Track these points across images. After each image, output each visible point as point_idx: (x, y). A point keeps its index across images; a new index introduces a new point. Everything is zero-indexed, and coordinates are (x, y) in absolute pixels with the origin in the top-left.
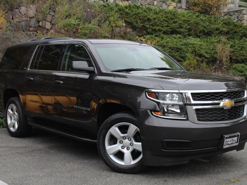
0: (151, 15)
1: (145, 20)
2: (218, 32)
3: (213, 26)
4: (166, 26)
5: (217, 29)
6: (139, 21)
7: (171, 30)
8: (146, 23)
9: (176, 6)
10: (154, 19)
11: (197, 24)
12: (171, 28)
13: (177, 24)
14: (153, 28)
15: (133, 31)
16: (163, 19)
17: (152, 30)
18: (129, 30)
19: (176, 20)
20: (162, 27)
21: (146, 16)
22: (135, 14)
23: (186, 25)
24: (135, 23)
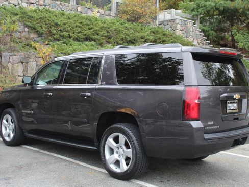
0: (61, 20)
1: (53, 25)
2: (143, 40)
3: (137, 34)
4: (78, 33)
5: (142, 38)
6: (44, 26)
7: (84, 37)
8: (53, 28)
9: (103, 13)
10: (65, 24)
11: (119, 31)
12: (85, 35)
13: (92, 30)
14: (62, 34)
15: (38, 37)
16: (75, 25)
17: (60, 36)
18: (32, 35)
19: (92, 26)
20: (74, 33)
21: (53, 21)
22: (41, 18)
23: (105, 32)
24: (39, 28)
